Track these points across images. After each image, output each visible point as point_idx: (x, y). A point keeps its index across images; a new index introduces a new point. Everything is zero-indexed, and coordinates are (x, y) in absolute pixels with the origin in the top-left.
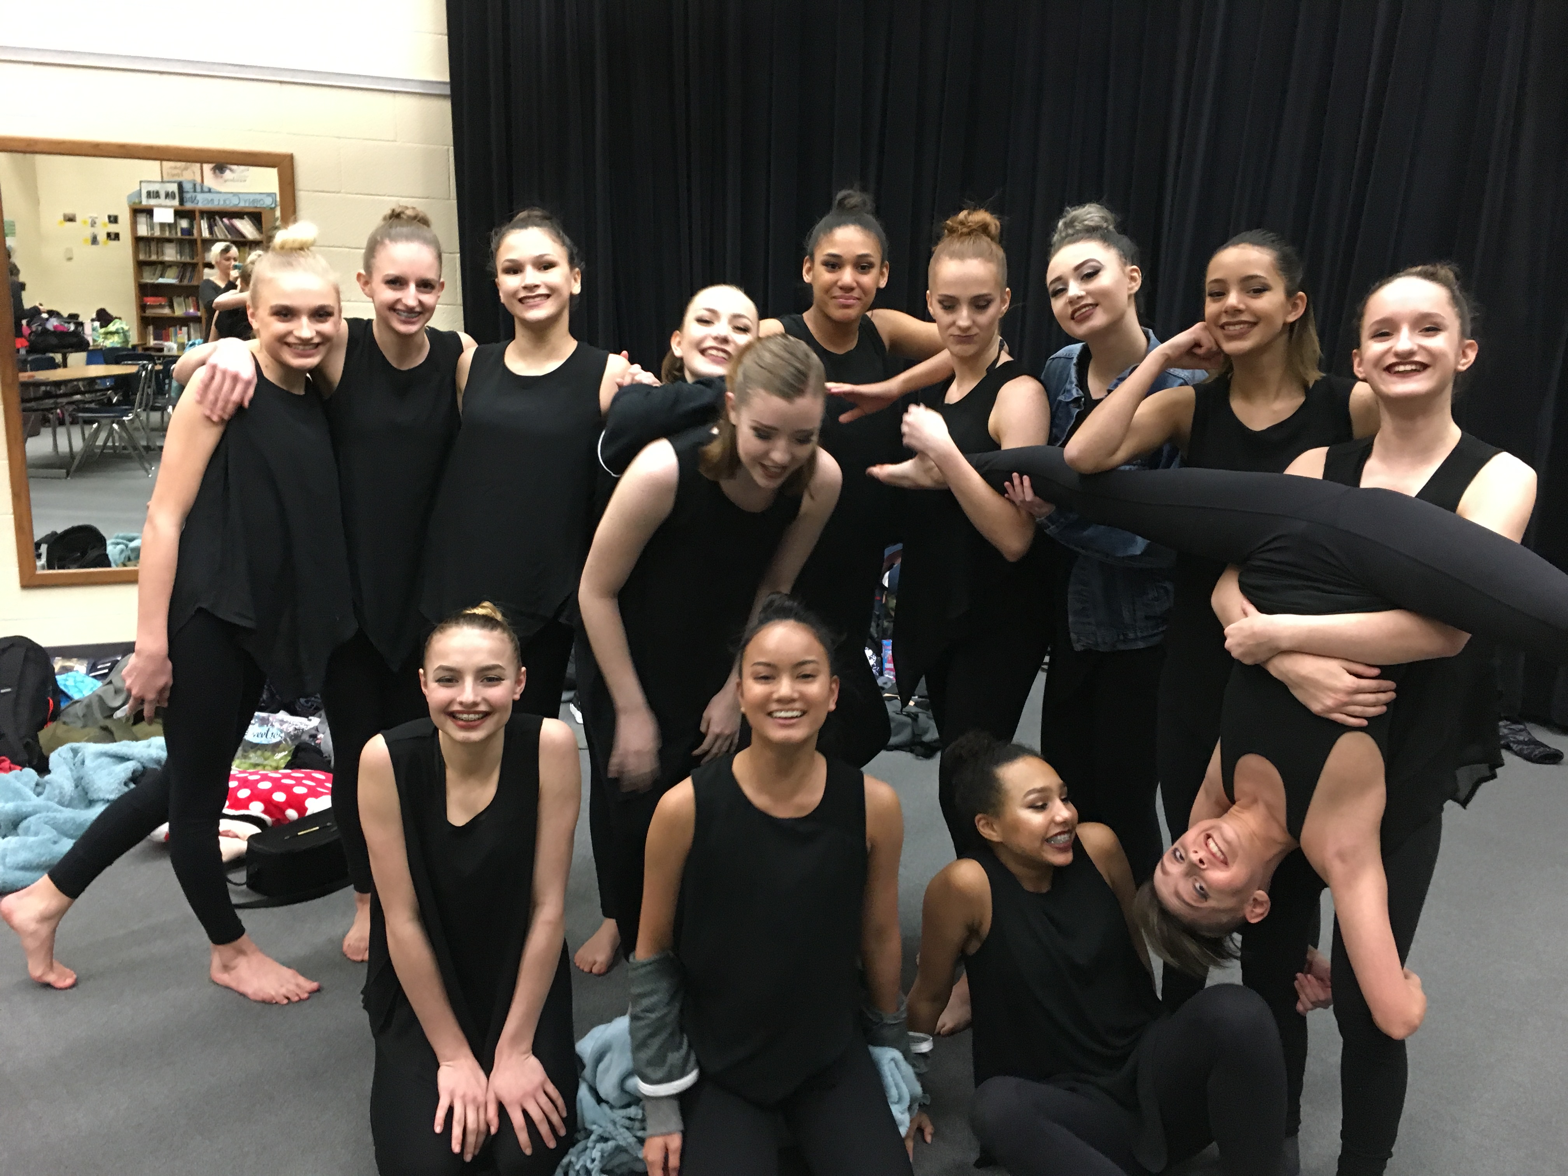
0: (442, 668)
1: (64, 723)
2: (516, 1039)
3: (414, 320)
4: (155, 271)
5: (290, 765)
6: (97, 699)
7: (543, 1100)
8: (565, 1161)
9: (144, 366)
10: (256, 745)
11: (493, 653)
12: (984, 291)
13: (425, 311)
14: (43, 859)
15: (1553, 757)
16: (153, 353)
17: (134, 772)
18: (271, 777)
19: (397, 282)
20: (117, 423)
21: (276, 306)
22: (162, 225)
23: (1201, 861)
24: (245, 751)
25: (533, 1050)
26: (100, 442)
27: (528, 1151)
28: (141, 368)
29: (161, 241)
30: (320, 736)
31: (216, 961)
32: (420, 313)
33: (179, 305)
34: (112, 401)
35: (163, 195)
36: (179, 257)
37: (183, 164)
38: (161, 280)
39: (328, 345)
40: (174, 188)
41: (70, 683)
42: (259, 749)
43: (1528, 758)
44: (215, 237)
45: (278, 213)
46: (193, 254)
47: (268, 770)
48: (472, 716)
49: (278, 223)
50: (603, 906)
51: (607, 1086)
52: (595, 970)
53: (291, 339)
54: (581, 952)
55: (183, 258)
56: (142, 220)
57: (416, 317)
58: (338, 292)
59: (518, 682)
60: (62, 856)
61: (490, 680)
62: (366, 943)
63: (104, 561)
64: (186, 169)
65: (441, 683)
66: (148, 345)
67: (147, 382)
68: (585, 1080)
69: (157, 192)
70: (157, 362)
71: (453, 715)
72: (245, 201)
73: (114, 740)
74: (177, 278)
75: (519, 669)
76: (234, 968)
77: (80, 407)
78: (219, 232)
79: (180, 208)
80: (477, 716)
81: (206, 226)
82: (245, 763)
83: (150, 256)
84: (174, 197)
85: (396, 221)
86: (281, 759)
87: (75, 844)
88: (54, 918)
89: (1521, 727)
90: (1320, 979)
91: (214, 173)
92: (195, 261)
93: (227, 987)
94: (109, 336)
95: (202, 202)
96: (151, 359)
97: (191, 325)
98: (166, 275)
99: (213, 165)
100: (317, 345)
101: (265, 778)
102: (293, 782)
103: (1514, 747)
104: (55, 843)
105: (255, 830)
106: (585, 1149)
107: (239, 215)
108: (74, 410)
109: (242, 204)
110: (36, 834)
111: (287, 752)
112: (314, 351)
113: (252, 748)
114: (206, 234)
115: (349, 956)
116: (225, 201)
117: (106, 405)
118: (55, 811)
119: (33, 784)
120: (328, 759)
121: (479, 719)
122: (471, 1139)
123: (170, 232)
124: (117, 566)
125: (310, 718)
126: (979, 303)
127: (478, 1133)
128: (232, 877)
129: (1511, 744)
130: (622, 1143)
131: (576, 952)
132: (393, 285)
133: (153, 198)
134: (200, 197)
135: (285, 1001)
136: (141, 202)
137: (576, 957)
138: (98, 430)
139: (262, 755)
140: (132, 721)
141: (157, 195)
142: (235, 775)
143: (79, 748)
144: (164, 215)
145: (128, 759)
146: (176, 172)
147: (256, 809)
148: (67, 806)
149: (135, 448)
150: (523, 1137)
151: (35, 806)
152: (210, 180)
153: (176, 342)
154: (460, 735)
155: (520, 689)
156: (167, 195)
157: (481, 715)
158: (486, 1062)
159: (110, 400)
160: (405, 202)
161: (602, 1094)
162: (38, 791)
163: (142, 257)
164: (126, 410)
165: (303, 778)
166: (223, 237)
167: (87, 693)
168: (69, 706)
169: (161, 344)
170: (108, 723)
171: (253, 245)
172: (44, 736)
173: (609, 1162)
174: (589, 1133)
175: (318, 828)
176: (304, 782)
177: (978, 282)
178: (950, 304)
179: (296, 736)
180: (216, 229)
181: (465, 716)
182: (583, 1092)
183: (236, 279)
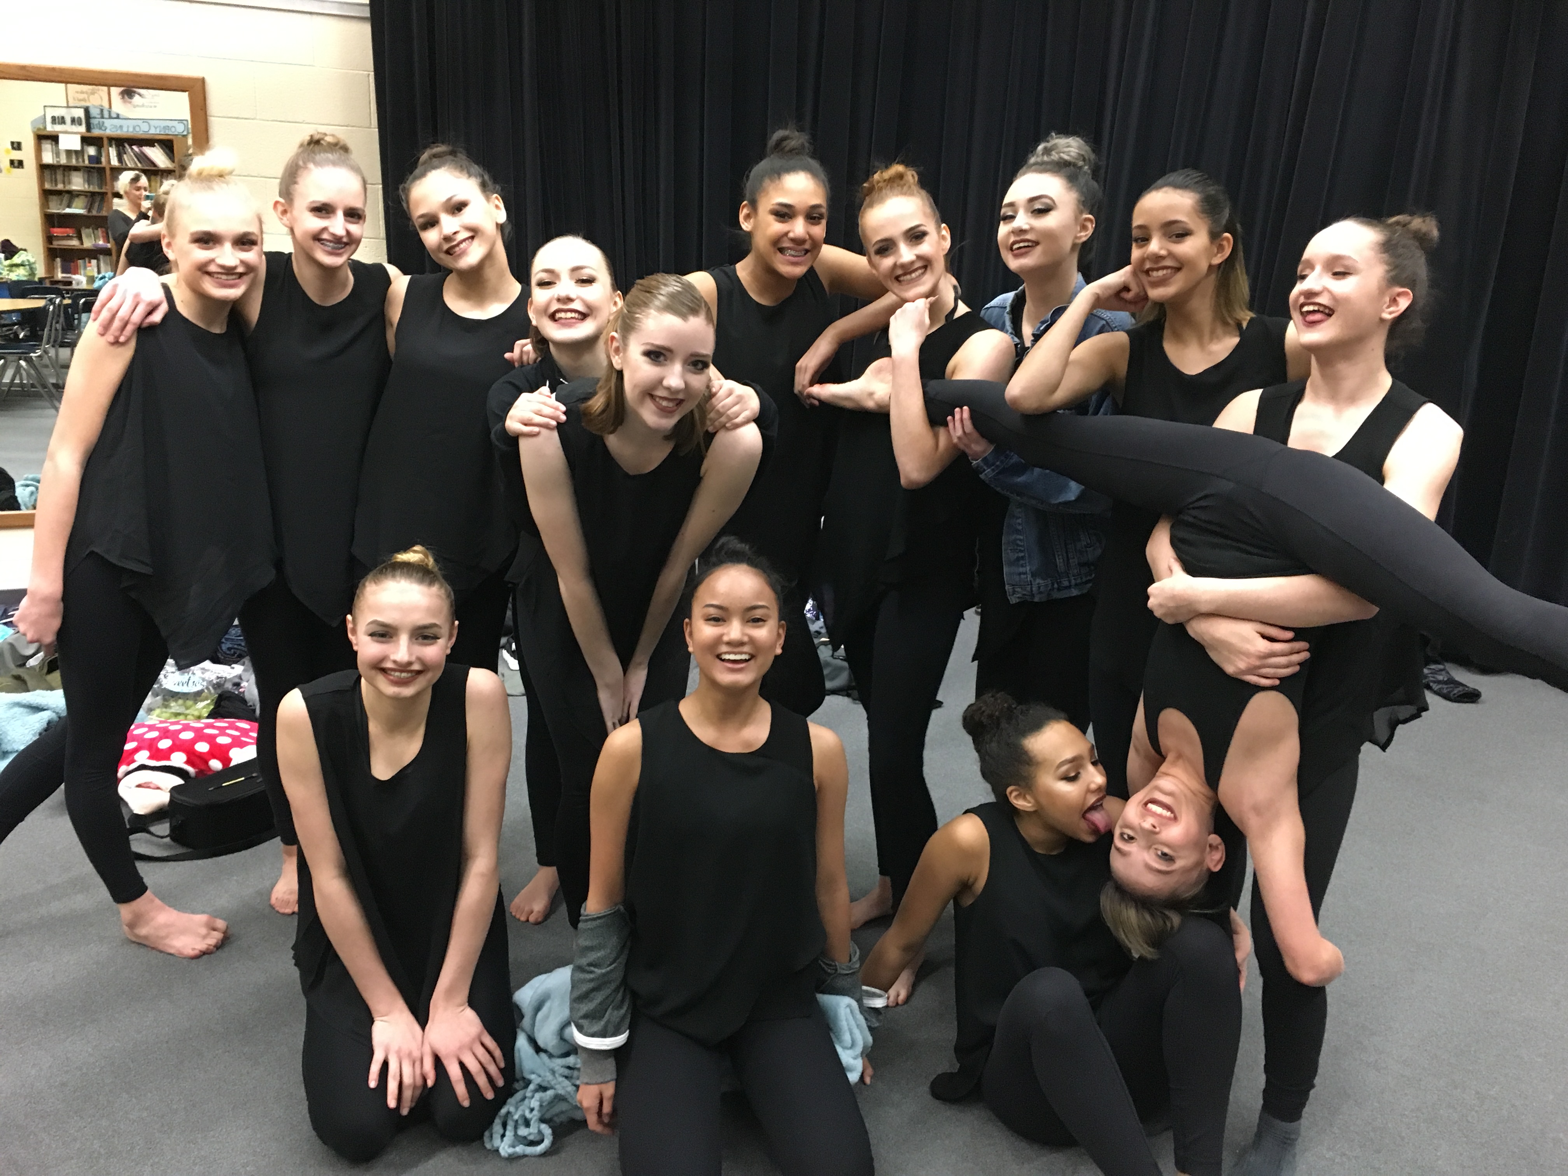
0: (375, 622)
2: (450, 992)
3: (341, 251)
4: (62, 201)
5: (213, 715)
6: (8, 647)
7: (480, 1052)
8: (503, 1111)
9: (51, 300)
10: (178, 693)
11: (430, 611)
13: (351, 242)
15: (1472, 697)
16: (62, 287)
17: (48, 723)
18: (193, 727)
19: (323, 210)
20: (25, 360)
21: (196, 233)
22: (69, 152)
24: (165, 700)
25: (469, 1002)
26: (7, 379)
27: (466, 1103)
28: (49, 302)
29: (68, 169)
30: (244, 684)
32: (346, 244)
33: (88, 236)
34: (18, 336)
35: (68, 120)
36: (86, 186)
37: (90, 87)
38: (68, 211)
39: (252, 275)
40: (80, 113)
42: (180, 698)
43: (1446, 697)
44: (124, 166)
45: (190, 141)
46: (102, 181)
47: (191, 720)
48: (404, 675)
49: (190, 151)
50: (538, 855)
51: (546, 1035)
52: (532, 919)
53: (212, 268)
54: (517, 900)
55: (91, 186)
56: (47, 146)
57: (342, 248)
58: (261, 222)
59: (450, 637)
61: (425, 637)
62: (295, 897)
63: (13, 504)
64: (93, 93)
65: (375, 638)
66: (56, 279)
67: (55, 317)
68: (523, 1030)
69: (63, 118)
70: (66, 295)
71: (384, 671)
72: (156, 128)
73: (27, 690)
74: (85, 208)
75: (453, 623)
78: (129, 159)
79: (88, 135)
80: (410, 674)
81: (115, 154)
82: (166, 712)
83: (56, 185)
84: (80, 124)
85: (317, 148)
86: (204, 708)
89: (1441, 667)
91: (123, 98)
92: (103, 190)
94: (14, 269)
95: (110, 128)
96: (59, 293)
97: (101, 257)
98: (73, 206)
99: (122, 89)
100: (241, 275)
101: (186, 728)
102: (216, 732)
103: (1435, 687)
105: (178, 781)
106: (524, 1099)
107: (150, 142)
109: (152, 131)
111: (209, 701)
112: (237, 281)
113: (173, 697)
114: (114, 162)
115: (277, 909)
116: (134, 128)
117: (13, 341)
120: (253, 708)
121: (411, 677)
122: (408, 1094)
123: (77, 159)
124: (27, 508)
125: (233, 666)
127: (415, 1087)
128: (155, 829)
129: (1431, 684)
130: (561, 1092)
131: (511, 901)
132: (319, 214)
133: (59, 124)
134: (108, 123)
136: (45, 128)
137: (512, 906)
138: (4, 367)
139: (184, 705)
140: (45, 670)
141: (62, 120)
144: (70, 141)
145: (43, 710)
146: (82, 96)
149: (44, 386)
150: (460, 1089)
152: (119, 106)
153: (85, 275)
154: (388, 690)
155: (452, 644)
156: (73, 121)
157: (413, 675)
158: (421, 1015)
160: (323, 129)
161: (541, 1043)
163: (47, 186)
164: (35, 345)
165: (226, 728)
166: (133, 166)
169: (70, 277)
170: (21, 672)
171: (165, 174)
173: (548, 1110)
174: (528, 1083)
175: (243, 779)
176: (228, 731)
179: (219, 685)
180: (125, 156)
181: (397, 674)
182: (522, 1042)
183: (149, 209)
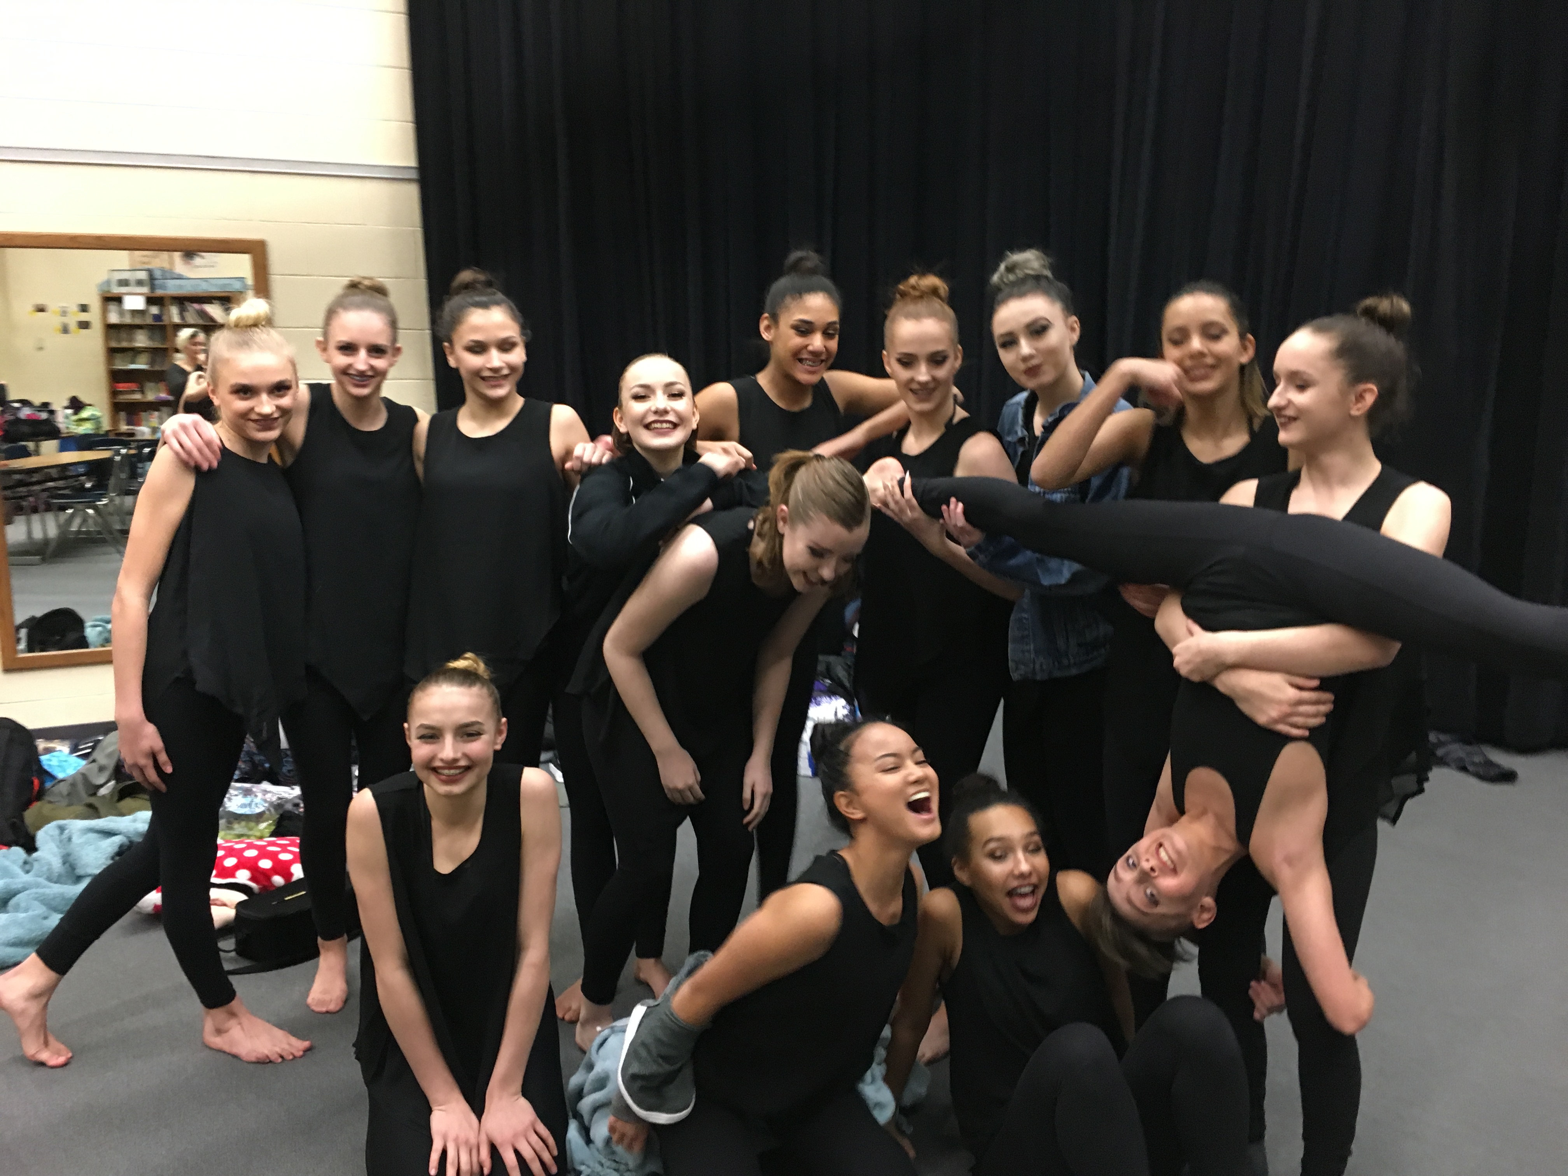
0: (422, 726)
1: (50, 802)
2: (506, 1081)
3: (366, 383)
4: (126, 357)
5: (275, 833)
6: (80, 776)
7: (534, 1139)
9: (117, 451)
10: (241, 815)
11: (471, 710)
12: (940, 347)
13: (375, 376)
14: (34, 935)
15: (1508, 777)
16: (126, 438)
17: (121, 846)
18: (257, 845)
19: (348, 348)
20: (92, 508)
21: (238, 385)
22: (134, 312)
23: (1152, 869)
24: (229, 823)
25: (522, 1091)
26: (74, 528)
28: (115, 454)
29: (132, 328)
31: (209, 1026)
32: (372, 377)
33: (151, 390)
34: (85, 487)
35: (133, 282)
36: (149, 343)
37: (153, 252)
38: (132, 367)
40: (144, 275)
41: (54, 762)
42: (243, 820)
43: (1484, 778)
46: (164, 338)
47: (253, 839)
48: (452, 772)
53: (253, 416)
55: (154, 343)
56: (113, 307)
57: (367, 381)
58: (293, 365)
59: (499, 732)
60: (50, 931)
61: (470, 735)
63: (83, 642)
64: (155, 257)
65: (423, 740)
66: (120, 431)
67: (121, 466)
69: (128, 281)
70: (130, 446)
71: (435, 770)
72: (214, 286)
73: (99, 817)
74: (148, 363)
75: (499, 721)
76: (226, 1031)
77: (53, 493)
79: (151, 295)
80: (458, 771)
81: (177, 312)
82: (229, 833)
83: (120, 343)
84: (144, 285)
85: (354, 291)
86: (266, 828)
87: (62, 920)
88: (44, 994)
89: (1476, 748)
90: (1274, 986)
91: (184, 260)
92: (165, 347)
93: (220, 1051)
94: (81, 423)
95: (172, 288)
96: (125, 444)
97: (161, 407)
98: (137, 362)
99: (182, 253)
100: (276, 420)
101: (250, 846)
102: (278, 849)
103: (1470, 768)
104: (45, 918)
105: (242, 897)
107: (210, 299)
108: (48, 497)
109: (212, 289)
110: (26, 910)
111: (271, 822)
112: (273, 425)
113: (236, 819)
114: (176, 319)
116: (194, 286)
117: (81, 491)
118: (44, 887)
119: (21, 862)
121: (460, 773)
123: (141, 319)
124: (95, 647)
126: (936, 359)
127: (472, 1174)
128: (222, 945)
129: (1467, 766)
132: (345, 352)
133: (123, 286)
134: (171, 283)
135: (280, 1060)
136: (113, 291)
138: (72, 516)
139: (246, 826)
140: (116, 798)
141: (127, 283)
142: (221, 844)
143: (66, 825)
144: (135, 302)
145: (115, 835)
146: (146, 260)
147: (243, 876)
148: (56, 883)
149: (111, 532)
151: (24, 883)
152: (180, 267)
153: (147, 426)
154: (443, 789)
155: (501, 739)
156: (137, 283)
157: (461, 770)
159: (82, 485)
162: (27, 866)
163: (114, 344)
164: (101, 494)
165: (287, 845)
166: (193, 323)
167: (71, 771)
168: (53, 786)
169: (134, 429)
170: (92, 800)
172: (30, 815)
176: (290, 848)
177: (935, 340)
178: (908, 361)
179: (279, 806)
180: (186, 314)
181: (446, 772)
